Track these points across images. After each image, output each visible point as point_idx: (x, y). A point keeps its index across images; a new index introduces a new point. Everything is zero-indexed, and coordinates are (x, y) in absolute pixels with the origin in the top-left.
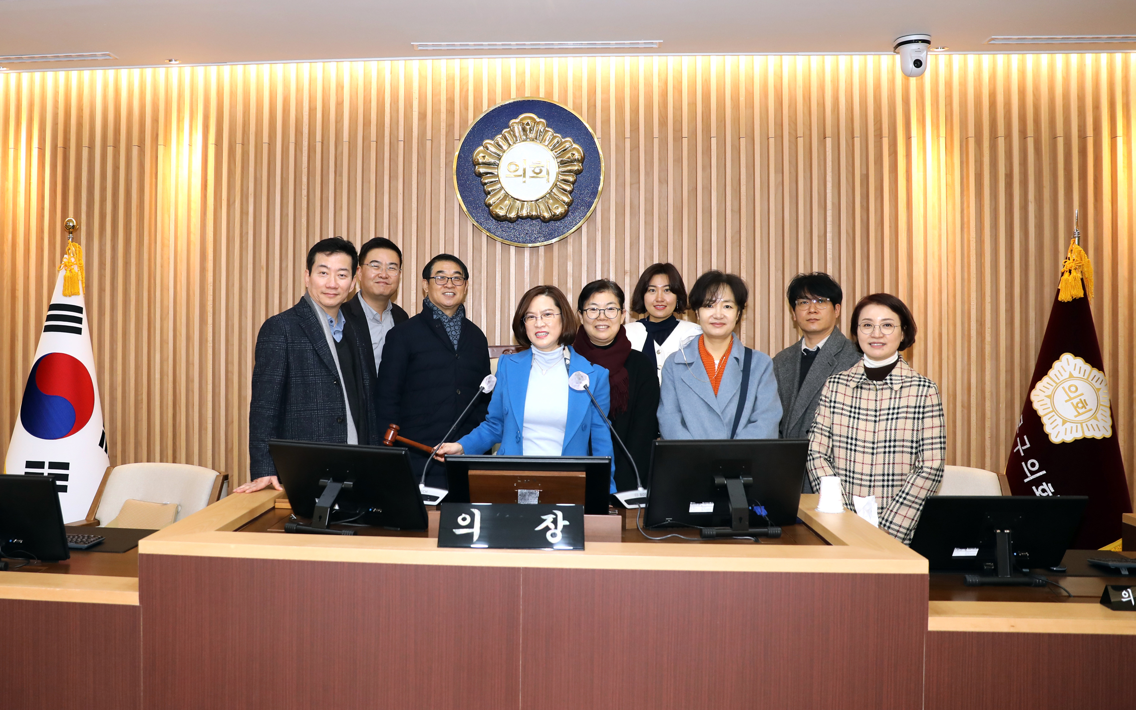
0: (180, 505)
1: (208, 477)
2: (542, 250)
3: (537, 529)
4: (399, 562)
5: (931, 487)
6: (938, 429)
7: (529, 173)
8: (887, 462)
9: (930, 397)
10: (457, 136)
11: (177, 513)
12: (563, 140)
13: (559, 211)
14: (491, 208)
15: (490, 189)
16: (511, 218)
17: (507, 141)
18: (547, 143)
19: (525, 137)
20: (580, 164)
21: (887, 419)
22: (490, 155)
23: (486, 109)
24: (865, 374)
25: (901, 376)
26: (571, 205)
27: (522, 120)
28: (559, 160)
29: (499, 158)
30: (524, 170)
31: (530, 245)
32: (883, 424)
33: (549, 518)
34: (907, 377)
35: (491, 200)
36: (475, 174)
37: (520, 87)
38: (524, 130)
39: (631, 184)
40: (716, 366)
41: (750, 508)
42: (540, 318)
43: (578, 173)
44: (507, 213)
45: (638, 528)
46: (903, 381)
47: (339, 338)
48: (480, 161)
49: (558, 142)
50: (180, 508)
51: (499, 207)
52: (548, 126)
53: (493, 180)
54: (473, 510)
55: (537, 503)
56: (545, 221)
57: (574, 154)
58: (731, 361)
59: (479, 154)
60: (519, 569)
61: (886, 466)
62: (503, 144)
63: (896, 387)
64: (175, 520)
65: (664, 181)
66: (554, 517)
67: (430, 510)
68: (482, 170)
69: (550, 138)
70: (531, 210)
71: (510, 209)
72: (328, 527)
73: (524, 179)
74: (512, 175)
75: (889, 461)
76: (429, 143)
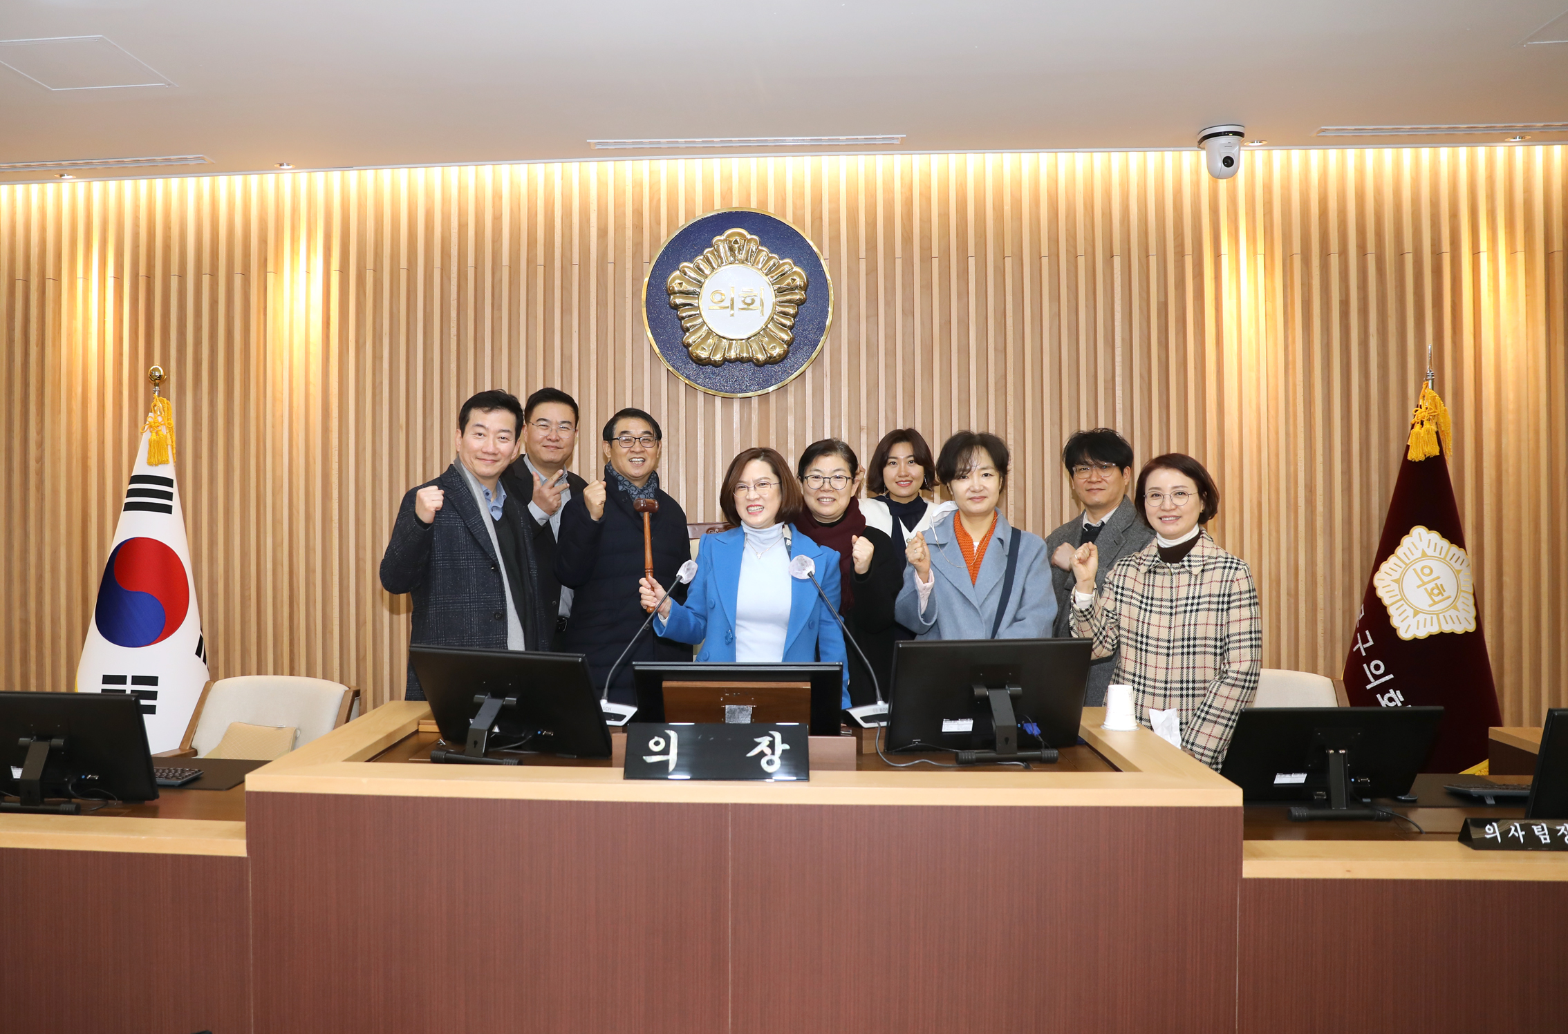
0: (299, 729)
1: (334, 692)
2: (755, 402)
3: (749, 755)
4: (575, 799)
5: (1240, 696)
6: (1248, 622)
7: (739, 304)
8: (1185, 666)
9: (1236, 582)
10: (646, 258)
11: (296, 738)
12: (781, 262)
13: (777, 351)
14: (690, 349)
15: (688, 325)
16: (715, 361)
17: (710, 263)
18: (760, 266)
19: (732, 259)
20: (803, 292)
21: (1185, 612)
22: (688, 282)
23: (683, 223)
24: (1159, 555)
25: (1203, 557)
26: (792, 343)
27: (729, 236)
28: (776, 287)
29: (700, 285)
30: (732, 300)
31: (740, 395)
32: (1180, 617)
33: (765, 741)
34: (1210, 557)
35: (691, 339)
36: (670, 306)
37: (726, 195)
38: (731, 249)
39: (867, 317)
40: (975, 549)
41: (1019, 725)
42: (752, 489)
43: (800, 303)
44: (710, 354)
45: (877, 752)
46: (1205, 563)
47: (498, 515)
48: (676, 289)
49: (774, 265)
50: (299, 732)
51: (700, 348)
52: (762, 244)
53: (693, 313)
54: (668, 732)
55: (749, 722)
56: (758, 364)
57: (794, 280)
58: (993, 542)
59: (675, 281)
60: (725, 806)
61: (1185, 670)
62: (705, 268)
63: (1196, 571)
64: (293, 747)
65: (908, 312)
66: (771, 739)
67: (613, 732)
68: (679, 301)
69: (764, 260)
70: (742, 351)
71: (715, 350)
72: (486, 755)
73: (732, 312)
74: (716, 307)
75: (1188, 664)
76: (610, 268)
